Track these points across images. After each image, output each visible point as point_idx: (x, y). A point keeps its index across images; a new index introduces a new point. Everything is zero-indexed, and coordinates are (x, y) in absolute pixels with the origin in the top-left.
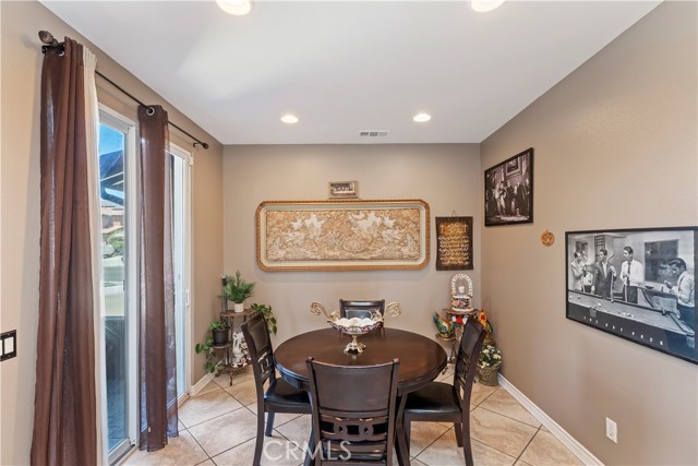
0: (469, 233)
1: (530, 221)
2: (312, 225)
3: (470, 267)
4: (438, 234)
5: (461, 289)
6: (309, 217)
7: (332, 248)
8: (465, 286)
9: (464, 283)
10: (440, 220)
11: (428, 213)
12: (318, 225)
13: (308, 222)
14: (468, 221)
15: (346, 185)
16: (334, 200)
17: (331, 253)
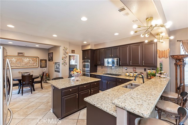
0: (46, 62)
1: (52, 61)
2: (13, 60)
3: (46, 67)
4: (41, 62)
5: (44, 70)
6: (13, 59)
7: (18, 64)
8: (45, 70)
9: (45, 69)
10: (41, 60)
11: (39, 59)
12: (15, 60)
13: (12, 60)
14: (46, 60)
15: (22, 53)
16: (19, 55)
17: (18, 65)
